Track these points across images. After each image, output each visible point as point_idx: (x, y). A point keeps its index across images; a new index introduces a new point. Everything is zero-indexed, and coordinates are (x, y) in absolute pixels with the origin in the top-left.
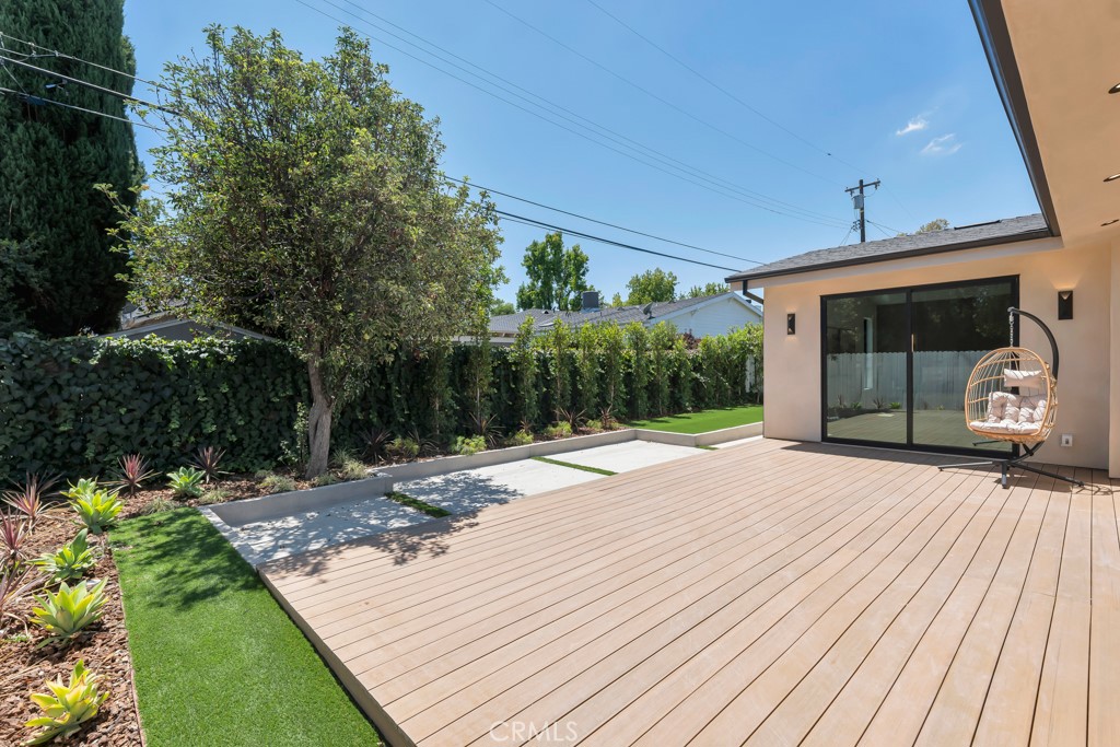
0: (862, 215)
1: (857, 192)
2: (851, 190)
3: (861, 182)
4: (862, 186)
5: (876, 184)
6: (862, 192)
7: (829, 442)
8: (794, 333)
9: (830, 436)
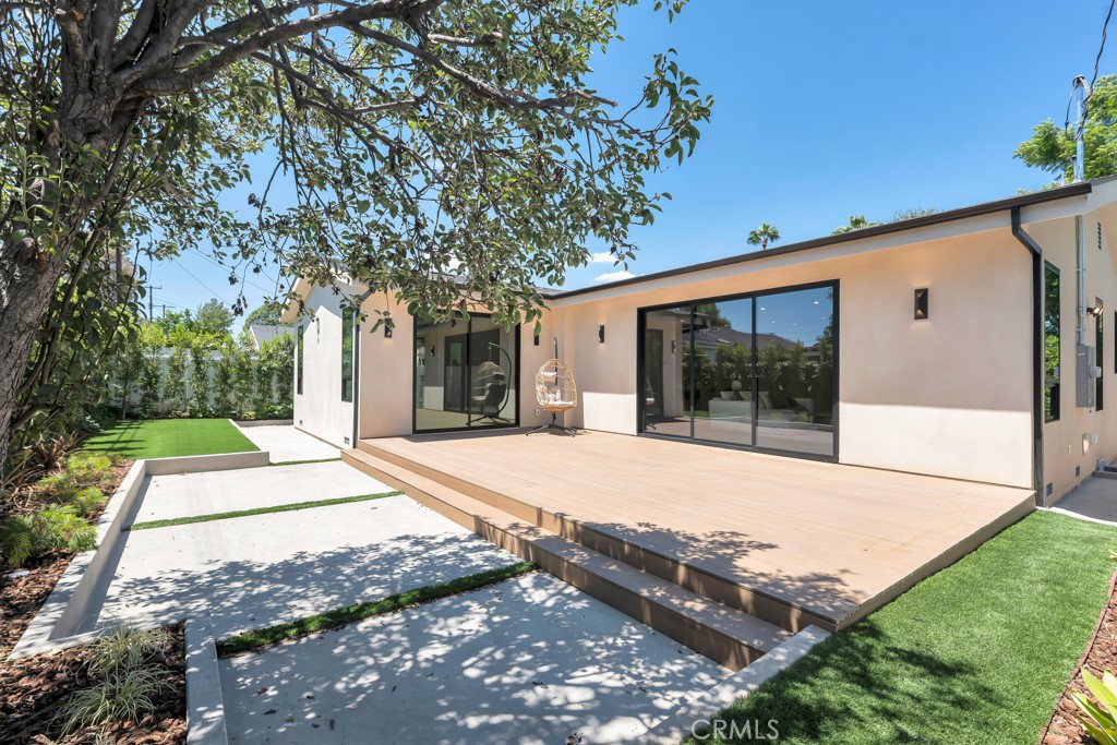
7: (418, 434)
8: (390, 336)
9: (418, 428)
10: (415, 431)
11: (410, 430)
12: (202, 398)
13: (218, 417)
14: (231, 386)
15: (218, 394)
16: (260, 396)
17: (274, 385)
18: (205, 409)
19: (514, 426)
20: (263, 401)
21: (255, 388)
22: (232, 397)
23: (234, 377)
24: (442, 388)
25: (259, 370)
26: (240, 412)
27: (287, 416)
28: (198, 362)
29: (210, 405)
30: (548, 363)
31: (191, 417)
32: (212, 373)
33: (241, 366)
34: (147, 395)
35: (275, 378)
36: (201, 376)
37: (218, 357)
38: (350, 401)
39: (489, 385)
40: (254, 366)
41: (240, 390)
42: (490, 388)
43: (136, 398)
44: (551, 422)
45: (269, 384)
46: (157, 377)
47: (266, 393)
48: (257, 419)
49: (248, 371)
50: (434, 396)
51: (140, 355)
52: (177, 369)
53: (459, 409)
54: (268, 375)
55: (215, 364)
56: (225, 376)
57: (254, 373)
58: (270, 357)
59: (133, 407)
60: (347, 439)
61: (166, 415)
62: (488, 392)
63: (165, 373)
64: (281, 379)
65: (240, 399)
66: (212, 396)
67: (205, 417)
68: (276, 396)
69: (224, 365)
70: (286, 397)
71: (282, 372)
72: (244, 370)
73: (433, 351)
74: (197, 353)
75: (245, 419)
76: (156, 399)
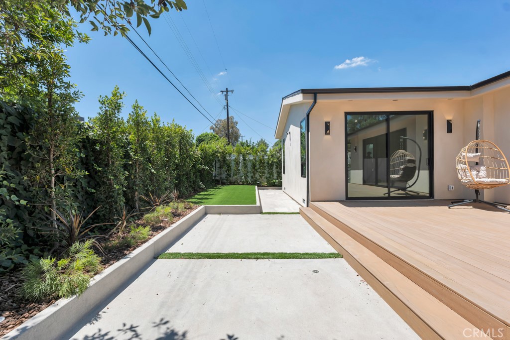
0: (227, 103)
1: (225, 93)
2: (222, 92)
3: (227, 89)
4: (227, 91)
5: (232, 91)
6: (227, 93)
7: (350, 200)
8: (329, 134)
9: (349, 196)
10: (347, 198)
11: (344, 198)
12: (246, 176)
13: (252, 185)
14: (257, 170)
15: (252, 174)
16: (268, 176)
17: (275, 170)
18: (248, 182)
19: (429, 198)
20: (270, 177)
21: (266, 172)
22: (257, 176)
23: (258, 166)
24: (362, 171)
25: (268, 163)
26: (261, 183)
27: (279, 186)
28: (244, 160)
29: (249, 179)
30: (471, 144)
31: (242, 184)
32: (250, 165)
33: (261, 161)
34: (227, 174)
35: (275, 167)
36: (246, 166)
37: (252, 158)
38: (305, 177)
39: (402, 167)
40: (266, 161)
41: (260, 172)
42: (403, 169)
43: (224, 176)
44: (475, 198)
45: (272, 169)
46: (230, 167)
47: (271, 174)
48: (268, 186)
49: (264, 163)
50: (357, 176)
51: (225, 157)
52: (237, 163)
53: (374, 184)
54: (272, 165)
55: (250, 161)
56: (254, 166)
57: (266, 164)
58: (273, 156)
59: (223, 180)
60: (304, 200)
61: (234, 184)
62: (401, 172)
63: (233, 165)
64: (277, 167)
65: (260, 176)
66: (249, 175)
67: (248, 184)
68: (275, 175)
69: (254, 161)
70: (279, 176)
71: (278, 163)
72: (262, 163)
73: (356, 149)
74: (244, 156)
75: (263, 186)
76: (230, 176)
